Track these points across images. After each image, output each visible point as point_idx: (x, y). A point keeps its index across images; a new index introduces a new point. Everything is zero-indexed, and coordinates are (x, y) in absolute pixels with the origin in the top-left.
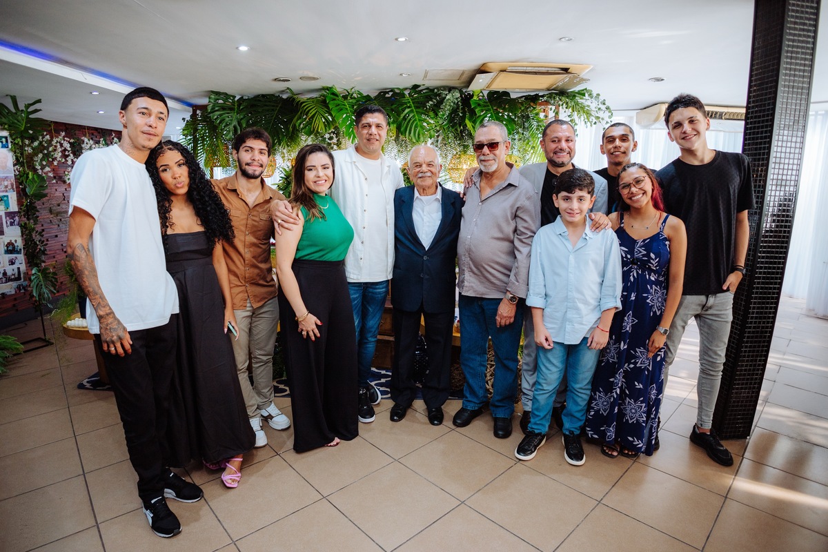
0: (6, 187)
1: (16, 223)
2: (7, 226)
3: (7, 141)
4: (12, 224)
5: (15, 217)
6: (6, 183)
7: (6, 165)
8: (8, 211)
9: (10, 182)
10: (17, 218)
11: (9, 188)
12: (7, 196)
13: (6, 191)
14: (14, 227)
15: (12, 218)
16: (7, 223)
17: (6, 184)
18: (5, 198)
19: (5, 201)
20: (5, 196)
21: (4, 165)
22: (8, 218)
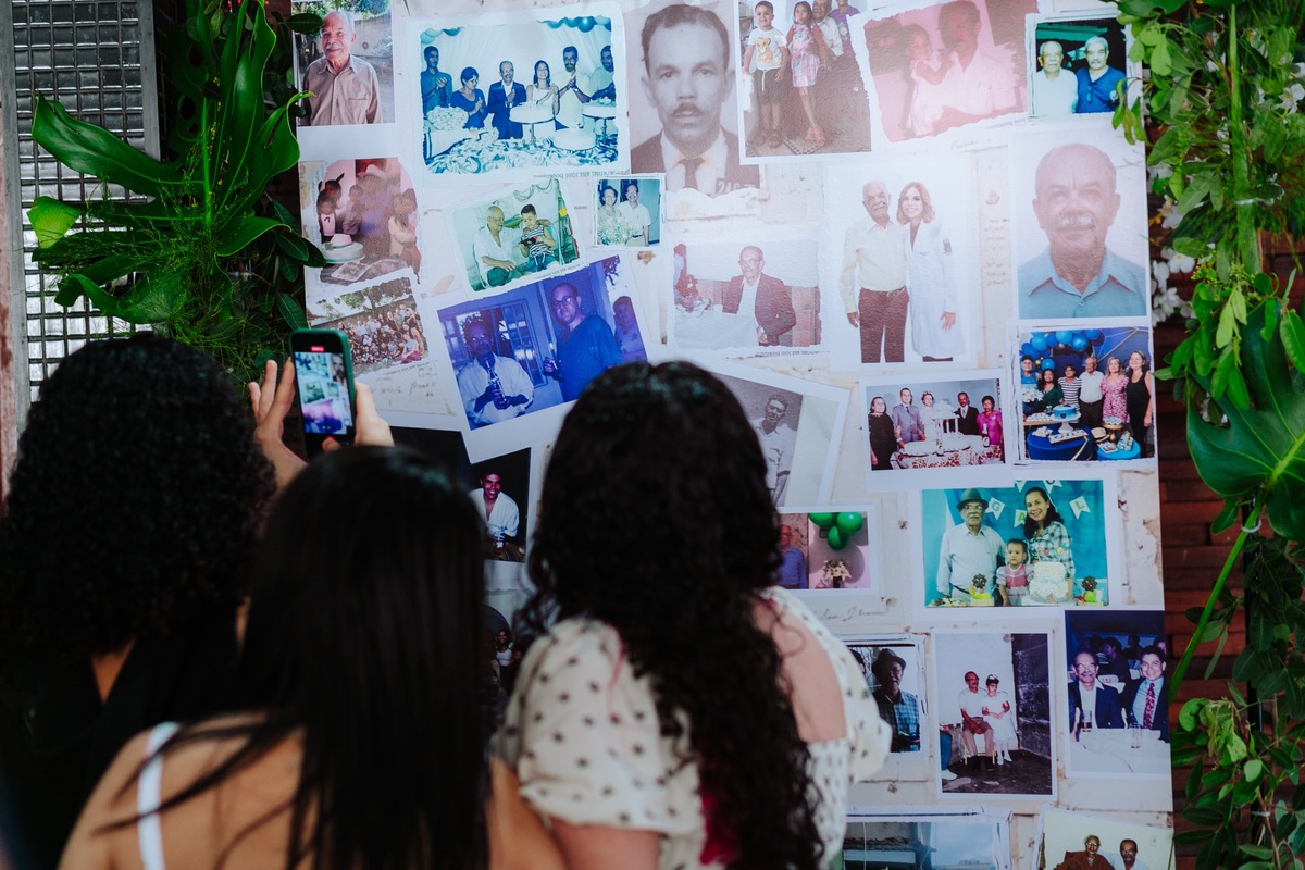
0: (1091, 415)
1: (1140, 704)
2: (1077, 726)
3: (1117, 60)
4: (1112, 711)
5: (1136, 654)
6: (1091, 386)
7: (1099, 245)
8: (1094, 603)
9: (1117, 381)
10: (1151, 668)
11: (1113, 421)
12: (1094, 491)
13: (1091, 452)
14: (1125, 734)
15: (1117, 665)
16: (1075, 699)
17: (1090, 394)
18: (1080, 506)
19: (1076, 527)
20: (1076, 488)
21: (1085, 242)
22: (1085, 661)
